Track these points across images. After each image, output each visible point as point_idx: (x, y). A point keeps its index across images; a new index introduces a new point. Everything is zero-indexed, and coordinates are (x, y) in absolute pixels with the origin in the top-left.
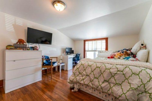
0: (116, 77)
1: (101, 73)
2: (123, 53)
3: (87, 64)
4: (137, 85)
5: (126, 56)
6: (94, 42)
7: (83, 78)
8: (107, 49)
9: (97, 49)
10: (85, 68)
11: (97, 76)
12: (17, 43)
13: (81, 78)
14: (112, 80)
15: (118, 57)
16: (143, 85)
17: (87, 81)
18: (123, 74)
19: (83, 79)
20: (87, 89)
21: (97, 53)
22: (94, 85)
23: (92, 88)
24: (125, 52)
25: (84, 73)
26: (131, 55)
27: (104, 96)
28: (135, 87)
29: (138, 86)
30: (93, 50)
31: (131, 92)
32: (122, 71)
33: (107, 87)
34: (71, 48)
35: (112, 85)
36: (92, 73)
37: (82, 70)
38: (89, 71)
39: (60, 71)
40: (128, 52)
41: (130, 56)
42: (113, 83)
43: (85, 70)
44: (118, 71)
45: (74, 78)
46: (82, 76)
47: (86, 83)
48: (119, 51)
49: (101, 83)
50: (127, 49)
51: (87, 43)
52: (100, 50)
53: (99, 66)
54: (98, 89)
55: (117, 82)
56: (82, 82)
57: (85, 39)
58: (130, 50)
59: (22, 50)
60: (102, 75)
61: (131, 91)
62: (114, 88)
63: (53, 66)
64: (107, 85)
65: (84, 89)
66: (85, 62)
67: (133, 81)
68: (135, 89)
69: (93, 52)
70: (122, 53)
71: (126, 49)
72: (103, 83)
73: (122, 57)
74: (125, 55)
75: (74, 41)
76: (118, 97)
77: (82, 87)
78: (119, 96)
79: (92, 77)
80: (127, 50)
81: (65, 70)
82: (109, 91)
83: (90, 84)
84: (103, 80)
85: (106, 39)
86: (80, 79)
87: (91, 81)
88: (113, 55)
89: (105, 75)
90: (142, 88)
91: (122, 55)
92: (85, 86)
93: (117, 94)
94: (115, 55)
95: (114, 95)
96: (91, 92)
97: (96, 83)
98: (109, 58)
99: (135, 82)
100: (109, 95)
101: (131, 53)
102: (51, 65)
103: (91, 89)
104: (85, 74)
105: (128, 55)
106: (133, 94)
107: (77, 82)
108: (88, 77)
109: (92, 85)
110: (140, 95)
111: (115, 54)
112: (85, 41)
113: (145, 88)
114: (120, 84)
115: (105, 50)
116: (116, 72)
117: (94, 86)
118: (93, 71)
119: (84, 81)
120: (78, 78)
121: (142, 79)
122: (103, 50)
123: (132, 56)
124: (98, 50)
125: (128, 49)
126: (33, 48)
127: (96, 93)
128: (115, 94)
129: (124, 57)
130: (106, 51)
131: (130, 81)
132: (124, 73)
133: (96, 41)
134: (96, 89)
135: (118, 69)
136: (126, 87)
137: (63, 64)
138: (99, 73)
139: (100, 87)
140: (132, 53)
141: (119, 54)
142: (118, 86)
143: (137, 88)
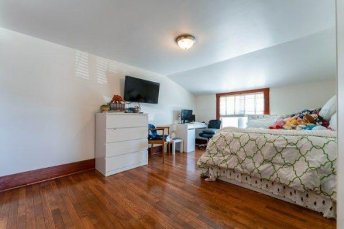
0: (285, 154)
1: (258, 149)
2: (302, 117)
3: (231, 135)
4: (319, 162)
5: (308, 124)
6: (238, 97)
7: (226, 158)
8: (267, 111)
11: (251, 153)
12: (112, 101)
14: (279, 159)
15: (292, 125)
16: (330, 163)
17: (232, 163)
18: (297, 148)
19: (226, 161)
20: (232, 177)
21: (245, 120)
22: (246, 168)
23: (242, 174)
24: (307, 115)
25: (227, 150)
26: (319, 122)
27: (264, 187)
28: (316, 166)
29: (321, 165)
30: (237, 113)
31: (308, 174)
32: (295, 144)
33: (269, 170)
34: (191, 111)
35: (277, 167)
36: (242, 149)
37: (223, 146)
38: (235, 146)
39: (174, 153)
40: (313, 115)
41: (317, 123)
42: (279, 164)
44: (289, 144)
45: (208, 158)
46: (224, 156)
47: (231, 166)
48: (294, 115)
49: (257, 165)
50: (311, 110)
51: (222, 99)
52: (253, 113)
53: (255, 137)
54: (253, 175)
55: (287, 162)
56: (224, 165)
57: (218, 93)
58: (317, 112)
59: (123, 113)
60: (259, 152)
61: (309, 171)
62: (281, 170)
63: (165, 141)
64: (269, 167)
65: (227, 177)
66: (227, 133)
67: (312, 158)
68: (316, 169)
69: (237, 119)
70: (300, 119)
71: (308, 111)
72: (262, 164)
73: (300, 125)
74: (306, 122)
75: (196, 96)
76: (287, 183)
77: (222, 174)
78: (290, 182)
79: (241, 155)
80: (311, 113)
81: (182, 151)
82: (272, 178)
83: (239, 168)
84: (261, 160)
85: (266, 91)
86: (220, 160)
87: (240, 162)
88: (280, 122)
89: (266, 151)
90: (328, 167)
91: (299, 121)
92: (228, 172)
93: (286, 180)
94: (285, 123)
95: (282, 181)
96: (240, 181)
97: (249, 164)
98: (271, 128)
99: (317, 159)
100: (273, 183)
101: (319, 117)
102: (162, 139)
103: (240, 175)
104: (229, 151)
105: (312, 122)
106: (313, 176)
107: (214, 166)
108: (234, 157)
109: (241, 170)
110: (325, 179)
111: (284, 120)
112: (219, 96)
113: (334, 167)
114: (292, 165)
116: (284, 146)
117: (245, 171)
118: (242, 147)
119: (228, 163)
120: (215, 158)
121: (329, 155)
122: (258, 113)
123: (321, 123)
124: (246, 113)
125: (313, 109)
126: (133, 110)
127: (249, 183)
128: (283, 179)
129: (304, 126)
130: (266, 115)
131: (308, 158)
132: (298, 146)
133: (242, 97)
134: (248, 175)
135: (289, 141)
136: (301, 167)
137: (178, 141)
138: (254, 149)
139: (256, 171)
140: (321, 119)
141: (294, 121)
142: (289, 168)
143: (319, 168)
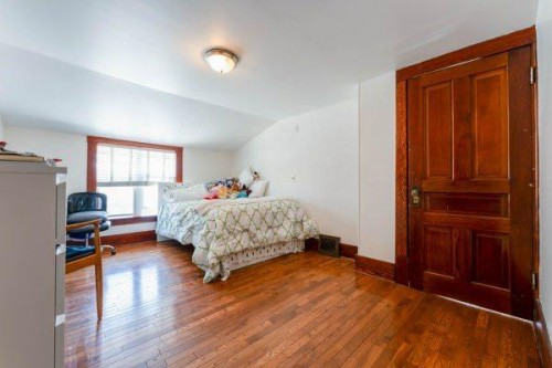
2: (228, 186)
8: (179, 178)
9: (148, 176)
10: (237, 218)
11: (258, 224)
13: (235, 241)
17: (245, 242)
19: (239, 242)
22: (257, 242)
24: (235, 184)
25: (238, 228)
30: (134, 179)
35: (276, 230)
37: (233, 225)
38: (245, 221)
40: (238, 185)
42: (276, 227)
43: (237, 222)
45: (223, 247)
46: (236, 237)
47: (245, 246)
49: (264, 234)
56: (238, 248)
57: (90, 134)
60: (263, 221)
64: (271, 232)
72: (267, 231)
73: (233, 194)
79: (252, 229)
84: (266, 228)
85: (179, 151)
86: (233, 243)
87: (252, 237)
104: (240, 229)
108: (246, 234)
109: (253, 245)
112: (92, 141)
115: (173, 181)
118: (252, 220)
119: (242, 243)
120: (230, 243)
127: (255, 257)
138: (259, 220)
139: (264, 240)
